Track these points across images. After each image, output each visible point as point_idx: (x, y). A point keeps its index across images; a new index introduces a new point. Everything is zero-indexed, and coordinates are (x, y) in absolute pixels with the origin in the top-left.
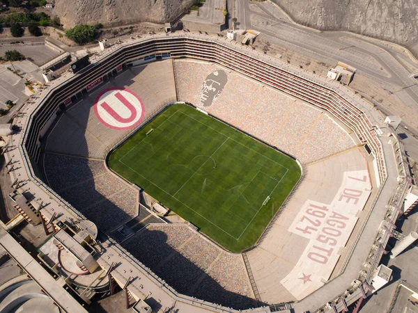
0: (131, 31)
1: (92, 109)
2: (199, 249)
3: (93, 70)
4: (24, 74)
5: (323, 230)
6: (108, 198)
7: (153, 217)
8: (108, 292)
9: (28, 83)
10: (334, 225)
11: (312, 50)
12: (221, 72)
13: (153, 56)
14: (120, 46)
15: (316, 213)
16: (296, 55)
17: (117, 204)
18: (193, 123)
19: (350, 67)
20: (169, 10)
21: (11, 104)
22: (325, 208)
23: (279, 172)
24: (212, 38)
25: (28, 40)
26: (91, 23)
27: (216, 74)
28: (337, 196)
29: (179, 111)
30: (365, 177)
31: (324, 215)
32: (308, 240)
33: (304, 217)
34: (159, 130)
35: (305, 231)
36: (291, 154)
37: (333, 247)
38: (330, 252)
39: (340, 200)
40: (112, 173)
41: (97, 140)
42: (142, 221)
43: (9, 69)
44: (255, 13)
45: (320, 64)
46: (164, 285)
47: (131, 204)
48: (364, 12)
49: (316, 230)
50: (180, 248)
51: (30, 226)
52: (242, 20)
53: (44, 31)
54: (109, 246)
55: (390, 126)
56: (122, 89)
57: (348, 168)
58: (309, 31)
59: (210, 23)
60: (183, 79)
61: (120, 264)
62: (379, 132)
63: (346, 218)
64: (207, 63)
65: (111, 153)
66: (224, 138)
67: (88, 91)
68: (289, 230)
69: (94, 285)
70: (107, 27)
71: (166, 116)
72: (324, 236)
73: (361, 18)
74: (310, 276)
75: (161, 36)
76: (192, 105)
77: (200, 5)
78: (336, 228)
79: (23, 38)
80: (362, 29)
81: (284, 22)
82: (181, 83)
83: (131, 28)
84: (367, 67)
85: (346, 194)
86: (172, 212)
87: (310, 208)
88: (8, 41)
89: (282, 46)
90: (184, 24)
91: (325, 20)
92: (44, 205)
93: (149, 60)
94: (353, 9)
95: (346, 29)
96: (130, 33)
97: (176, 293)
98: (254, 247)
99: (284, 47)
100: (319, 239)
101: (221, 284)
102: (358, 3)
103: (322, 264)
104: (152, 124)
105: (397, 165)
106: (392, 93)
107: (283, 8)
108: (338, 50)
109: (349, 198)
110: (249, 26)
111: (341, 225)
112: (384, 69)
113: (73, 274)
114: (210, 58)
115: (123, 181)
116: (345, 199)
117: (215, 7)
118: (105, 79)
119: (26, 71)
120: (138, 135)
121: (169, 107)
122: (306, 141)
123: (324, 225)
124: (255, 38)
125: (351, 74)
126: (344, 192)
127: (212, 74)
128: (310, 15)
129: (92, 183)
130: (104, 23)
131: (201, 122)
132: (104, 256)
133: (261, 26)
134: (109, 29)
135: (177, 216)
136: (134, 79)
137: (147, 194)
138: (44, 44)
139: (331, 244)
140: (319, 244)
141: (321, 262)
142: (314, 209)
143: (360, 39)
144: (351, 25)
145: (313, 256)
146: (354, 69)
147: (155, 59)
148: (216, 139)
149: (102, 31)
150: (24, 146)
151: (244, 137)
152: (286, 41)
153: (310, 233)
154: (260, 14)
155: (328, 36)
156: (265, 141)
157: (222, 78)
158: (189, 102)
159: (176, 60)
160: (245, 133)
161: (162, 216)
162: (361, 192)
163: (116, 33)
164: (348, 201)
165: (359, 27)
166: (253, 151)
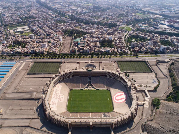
22: (59, 100)
32: (60, 93)
38: (55, 91)
56: (125, 100)
63: (54, 98)
68: (64, 95)
74: (58, 87)
87: (62, 100)
116: (55, 102)
123: (58, 96)
136: (127, 104)
145: (58, 91)
162: (52, 104)
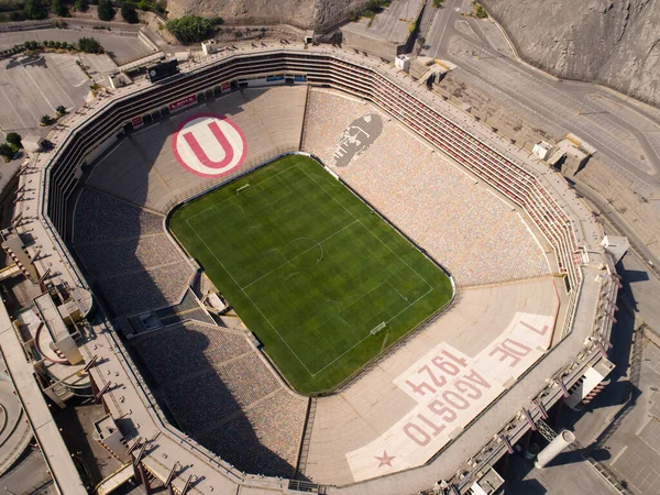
0: (263, 35)
1: (170, 138)
2: (248, 374)
3: (181, 81)
4: (95, 73)
5: (444, 396)
6: (147, 269)
7: (201, 311)
8: (93, 398)
9: (95, 87)
10: (463, 391)
11: (532, 107)
12: (375, 117)
13: (281, 76)
14: (230, 54)
15: (446, 366)
16: (502, 110)
17: (157, 280)
18: (312, 187)
19: (586, 146)
20: (326, 11)
21: (62, 111)
22: (462, 362)
23: (417, 289)
24: (371, 63)
25: (117, 26)
26: (207, 14)
27: (368, 119)
28: (490, 348)
29: (299, 166)
30: (546, 328)
31: (457, 371)
32: (415, 403)
33: (426, 367)
34: (258, 188)
35: (417, 389)
36: (445, 265)
37: (446, 423)
38: (438, 430)
39: (491, 354)
40: (169, 236)
41: (165, 185)
42: (182, 313)
43: (78, 63)
44: (461, 34)
45: (536, 131)
46: (153, 406)
47: (177, 285)
48: (641, 58)
49: (434, 391)
50: (219, 366)
51: (28, 282)
52: (435, 43)
53: (141, 18)
54: (103, 332)
55: (607, 252)
56: (222, 117)
57: (524, 308)
58: (539, 76)
59: (382, 40)
60: (317, 119)
61: (108, 360)
62: (585, 258)
63: (488, 386)
64: (359, 101)
65: (178, 207)
66: (350, 219)
67: (172, 112)
68: (395, 381)
69: (69, 381)
70: (228, 24)
71: (276, 169)
72: (441, 404)
73: (635, 68)
74: (392, 458)
75: (296, 48)
76: (319, 160)
77: (379, 10)
78: (465, 396)
79: (112, 22)
80: (632, 87)
81: (503, 56)
82: (313, 123)
83: (263, 30)
84: (617, 150)
85: (504, 346)
86: (232, 312)
87: (442, 355)
88: (91, 24)
89: (484, 92)
90: (345, 36)
91: (570, 61)
92: (41, 255)
93: (274, 81)
94: (625, 51)
95: (604, 83)
96: (260, 37)
97: (165, 421)
98: (332, 394)
99: (488, 95)
100: (431, 406)
101: (257, 433)
102: (635, 43)
103: (417, 445)
104: (251, 177)
105: (594, 318)
106: (646, 201)
107: (509, 34)
108: (576, 115)
109: (507, 354)
110: (443, 54)
111: (474, 393)
112: (647, 159)
113: (47, 358)
114: (365, 93)
115: (180, 250)
116: (499, 354)
117: (402, 16)
118: (201, 99)
119: (98, 69)
120: (225, 190)
121: (285, 158)
122: (475, 250)
123: (450, 386)
124: (445, 74)
125: (582, 156)
126: (503, 344)
127: (362, 119)
128: (547, 50)
129: (135, 243)
130: (225, 18)
131: (324, 189)
132: (91, 345)
133: (462, 57)
134: (231, 27)
135: (238, 319)
136: (243, 106)
137: (206, 277)
138: (137, 36)
139: (446, 418)
140: (429, 414)
141: (417, 441)
142: (446, 359)
143: (624, 102)
144: (614, 76)
145: (411, 430)
146: (592, 150)
147: (283, 81)
148: (336, 219)
149: (219, 29)
150: (48, 171)
151: (381, 223)
152: (494, 85)
153: (423, 394)
154: (468, 38)
155: (567, 88)
156: (411, 237)
157: (375, 127)
158: (316, 155)
159: (314, 89)
160: (385, 218)
161: (216, 313)
162: (529, 349)
163: (239, 35)
164: (502, 359)
165: (627, 83)
166: (388, 248)
